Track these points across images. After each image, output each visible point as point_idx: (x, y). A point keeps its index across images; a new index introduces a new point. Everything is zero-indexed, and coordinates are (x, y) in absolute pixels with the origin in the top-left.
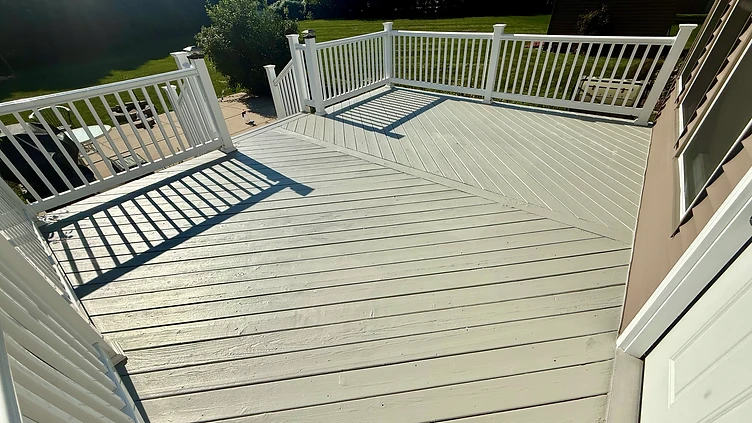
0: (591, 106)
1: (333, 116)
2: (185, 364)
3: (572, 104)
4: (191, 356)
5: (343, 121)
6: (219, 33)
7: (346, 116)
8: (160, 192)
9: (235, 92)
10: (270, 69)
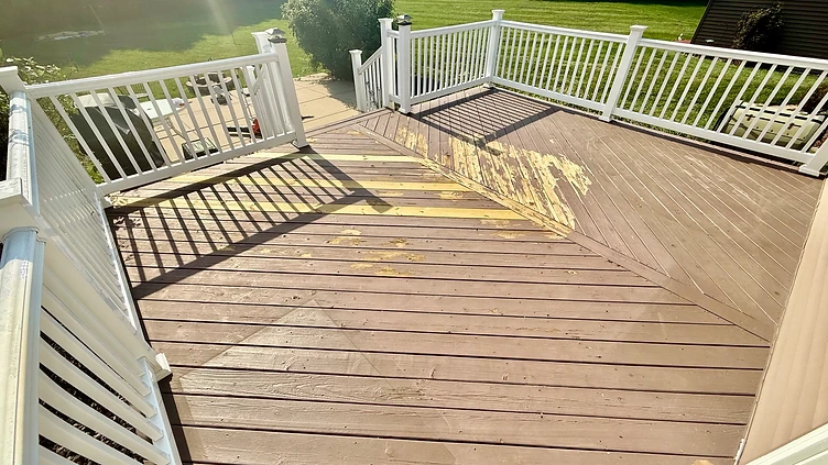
0: (743, 142)
1: (420, 117)
2: (228, 393)
3: (717, 136)
4: (235, 385)
5: (430, 124)
6: (306, 5)
7: (434, 118)
8: (226, 185)
9: (316, 71)
10: (356, 54)
